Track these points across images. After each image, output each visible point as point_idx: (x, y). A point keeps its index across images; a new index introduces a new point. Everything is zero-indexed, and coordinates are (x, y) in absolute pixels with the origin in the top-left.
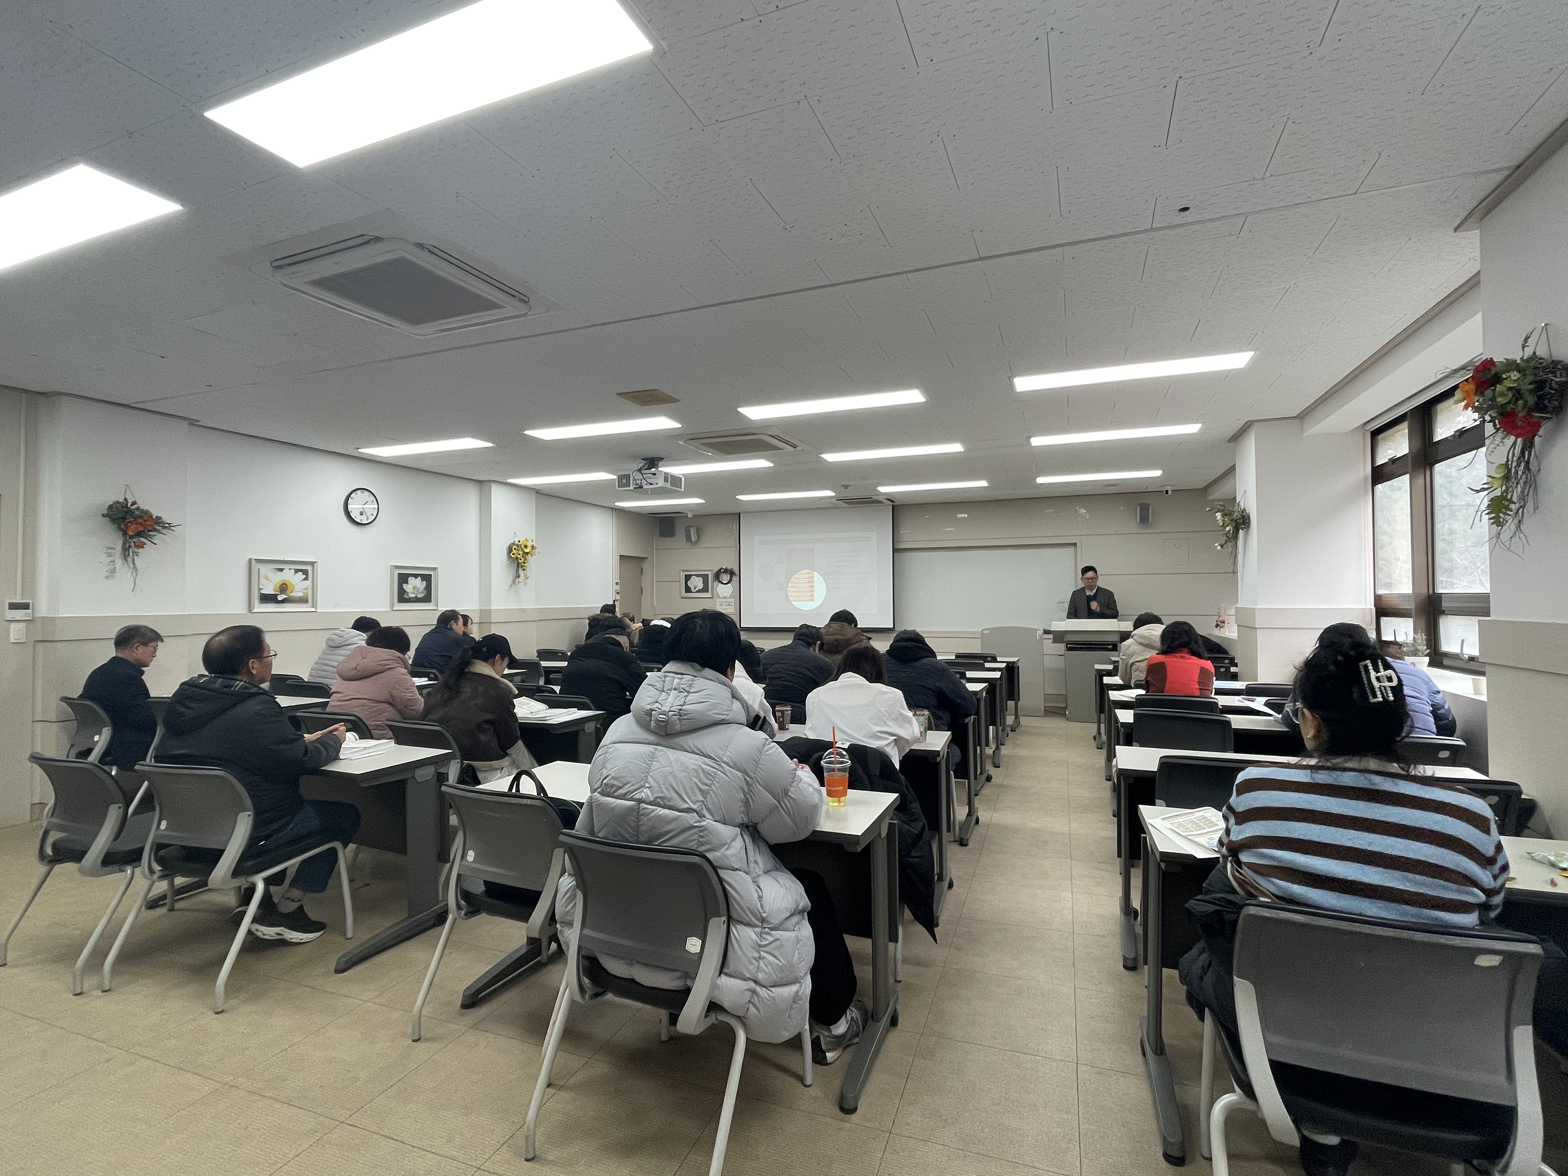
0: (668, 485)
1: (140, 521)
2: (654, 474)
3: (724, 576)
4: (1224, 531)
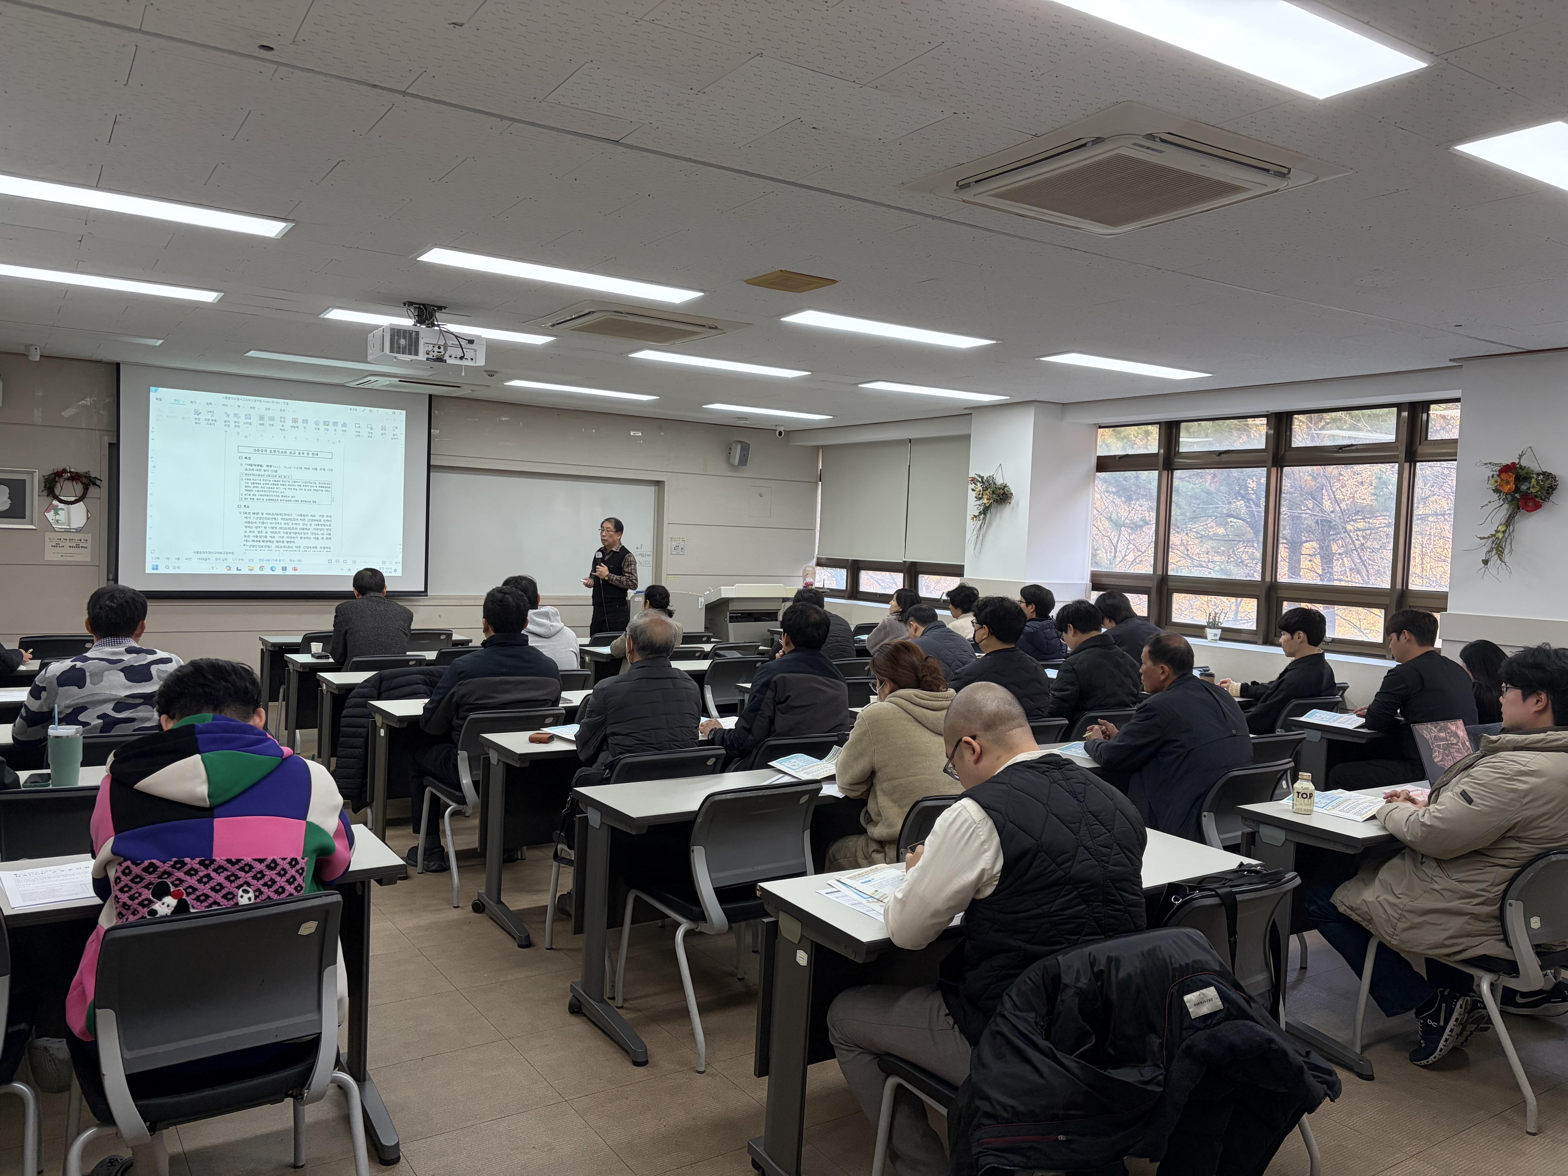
3: (69, 485)
4: (980, 502)
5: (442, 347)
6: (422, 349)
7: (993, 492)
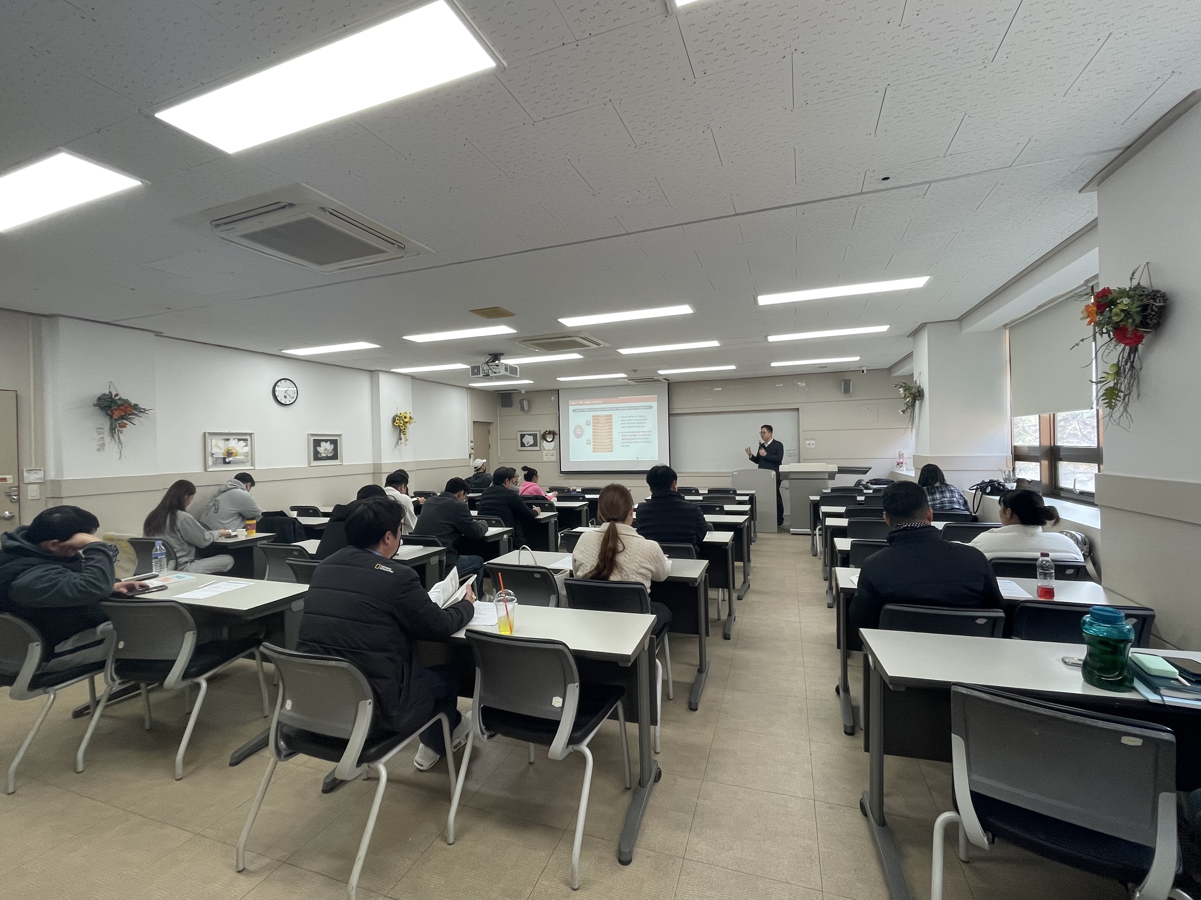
0: (508, 373)
1: (122, 408)
2: (498, 366)
3: (549, 436)
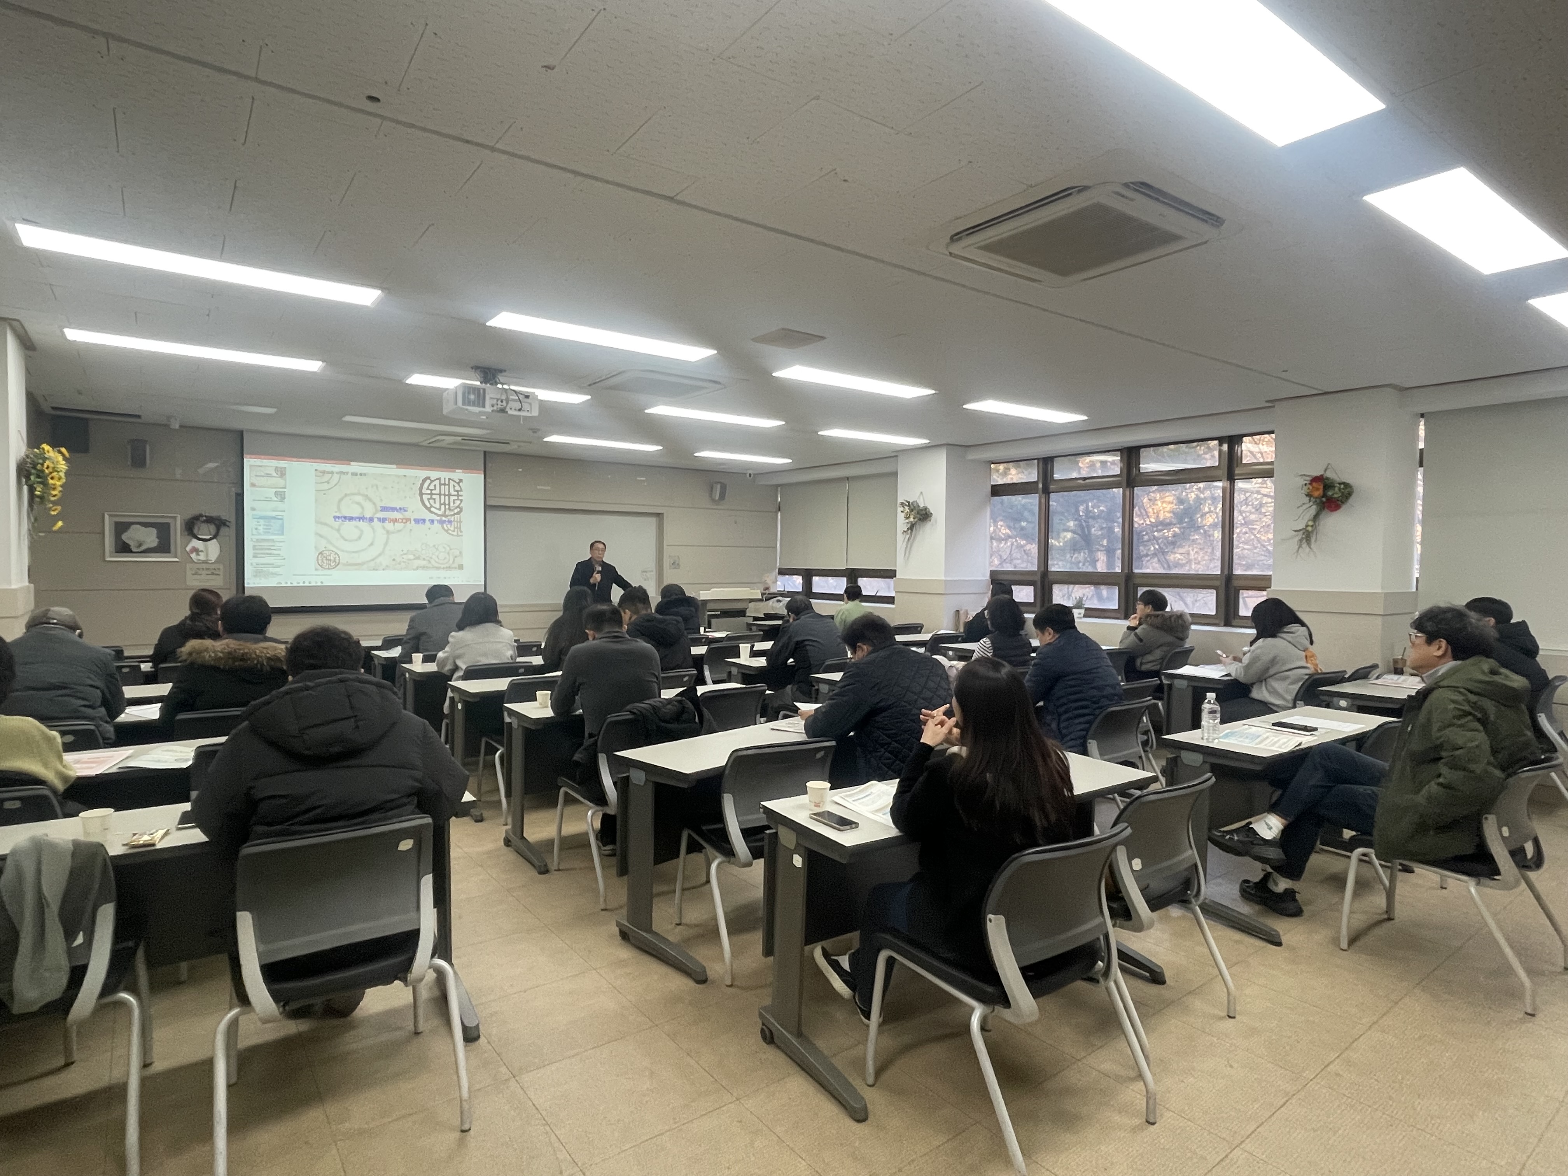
2: (526, 397)
3: (204, 527)
4: (907, 521)
5: (504, 402)
6: (488, 402)
7: (918, 513)
